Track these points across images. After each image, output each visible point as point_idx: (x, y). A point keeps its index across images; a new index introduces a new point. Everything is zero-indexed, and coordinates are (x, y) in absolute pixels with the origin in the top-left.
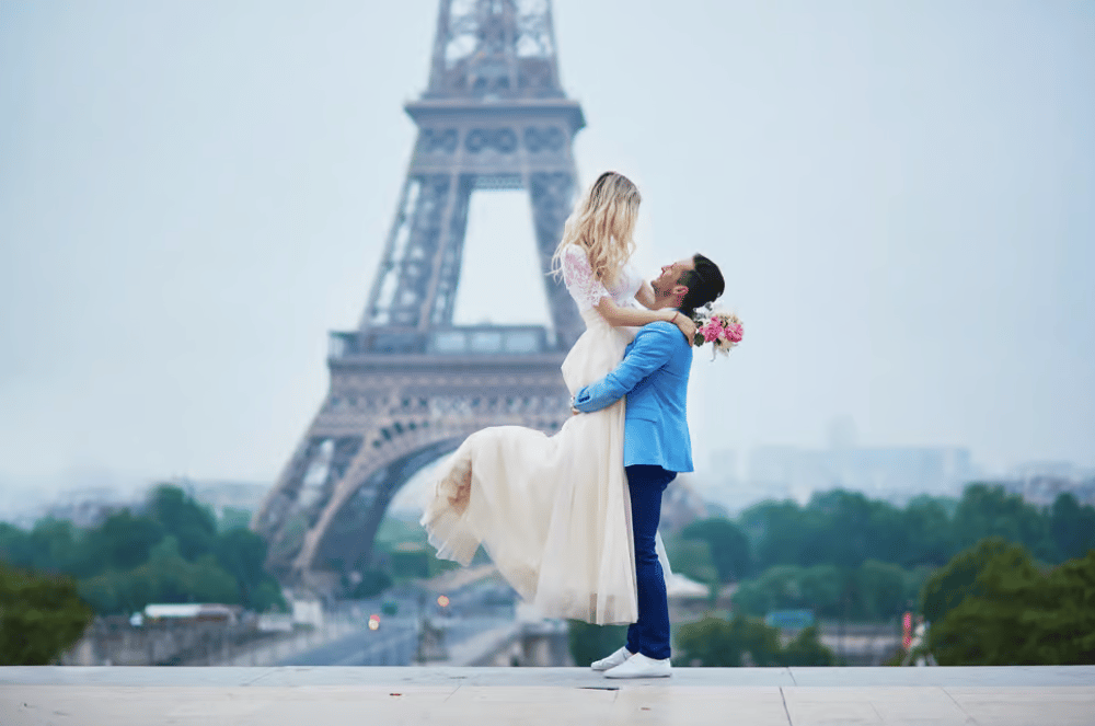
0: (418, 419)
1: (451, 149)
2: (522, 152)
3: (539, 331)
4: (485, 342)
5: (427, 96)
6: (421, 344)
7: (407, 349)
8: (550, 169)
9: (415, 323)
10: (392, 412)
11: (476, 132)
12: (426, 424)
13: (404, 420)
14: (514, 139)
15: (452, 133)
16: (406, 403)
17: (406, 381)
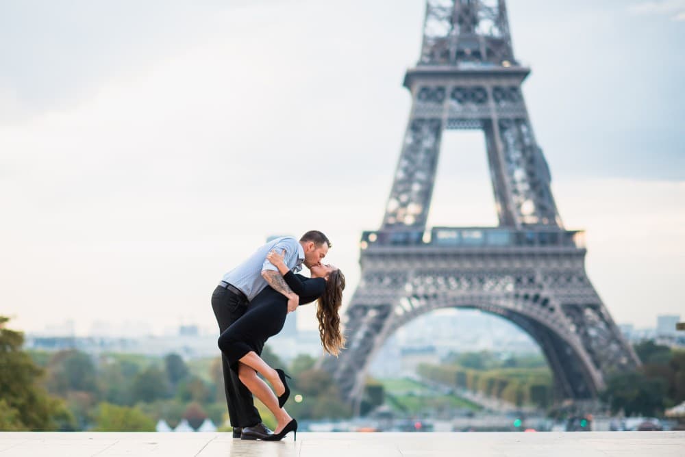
1: (440, 101)
2: (491, 104)
5: (421, 63)
8: (511, 115)
11: (458, 89)
13: (419, 292)
14: (486, 95)
15: (441, 89)
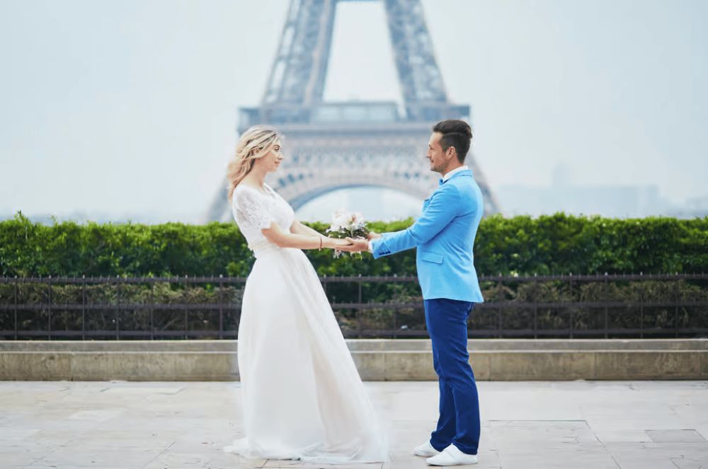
0: (305, 172)
3: (393, 105)
4: (354, 115)
6: (305, 116)
7: (296, 120)
9: (300, 101)
10: (286, 167)
12: (311, 175)
13: (295, 172)
16: (296, 159)
17: (295, 143)
